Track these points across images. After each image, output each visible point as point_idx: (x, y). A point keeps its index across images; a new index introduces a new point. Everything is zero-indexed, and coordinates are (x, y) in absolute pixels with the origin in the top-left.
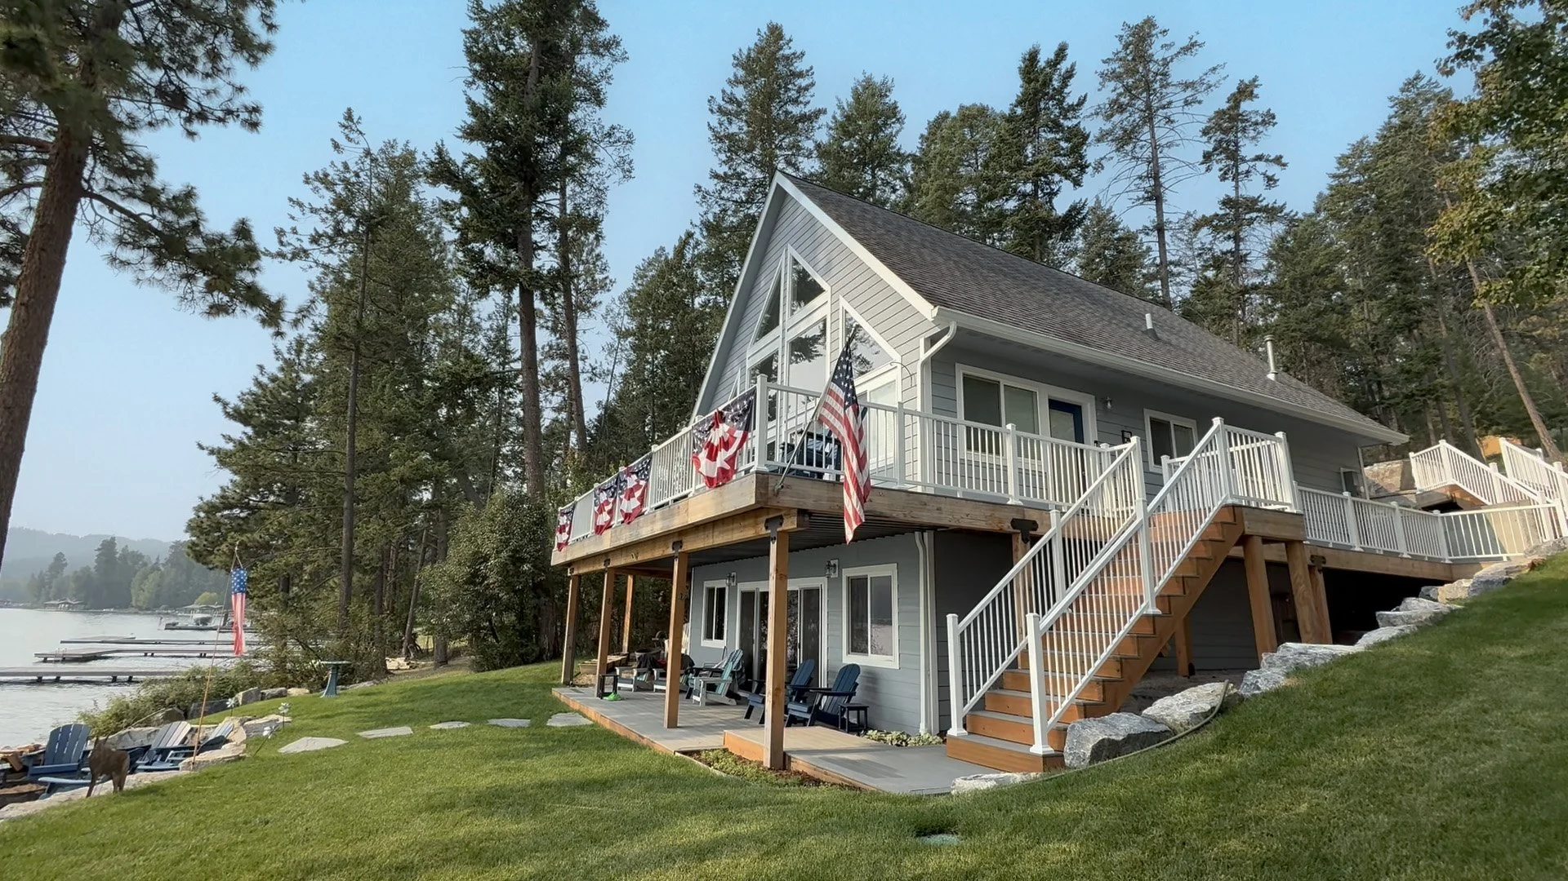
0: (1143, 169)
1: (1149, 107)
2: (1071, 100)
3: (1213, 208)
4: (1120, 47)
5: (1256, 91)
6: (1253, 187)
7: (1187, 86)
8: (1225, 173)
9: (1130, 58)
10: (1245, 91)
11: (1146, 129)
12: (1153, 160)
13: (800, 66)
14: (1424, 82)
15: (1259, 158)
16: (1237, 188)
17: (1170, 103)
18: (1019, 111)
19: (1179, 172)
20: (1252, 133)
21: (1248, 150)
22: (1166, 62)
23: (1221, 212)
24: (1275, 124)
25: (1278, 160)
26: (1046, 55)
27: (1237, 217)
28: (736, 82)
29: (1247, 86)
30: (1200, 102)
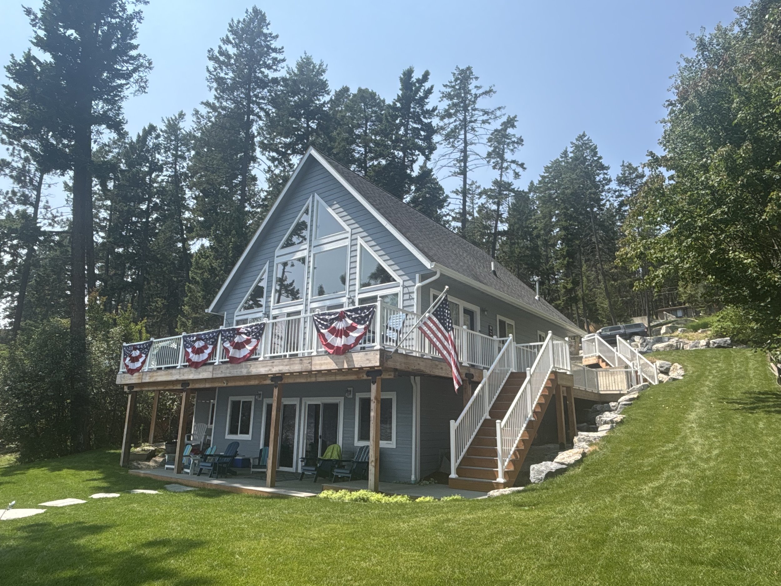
0: (457, 155)
1: (465, 119)
2: (429, 107)
3: (489, 185)
4: (453, 80)
5: (516, 123)
6: (508, 177)
7: (486, 113)
8: (496, 165)
9: (457, 87)
10: (510, 122)
11: (462, 132)
12: (464, 151)
13: (274, 44)
14: (586, 138)
15: (513, 162)
16: (501, 175)
17: (476, 120)
18: (398, 105)
19: (476, 162)
20: (511, 147)
21: (508, 156)
22: (476, 97)
23: (493, 188)
24: (522, 145)
25: (522, 165)
26: (417, 75)
27: (500, 193)
28: (227, 41)
29: (512, 120)
30: (489, 123)
